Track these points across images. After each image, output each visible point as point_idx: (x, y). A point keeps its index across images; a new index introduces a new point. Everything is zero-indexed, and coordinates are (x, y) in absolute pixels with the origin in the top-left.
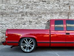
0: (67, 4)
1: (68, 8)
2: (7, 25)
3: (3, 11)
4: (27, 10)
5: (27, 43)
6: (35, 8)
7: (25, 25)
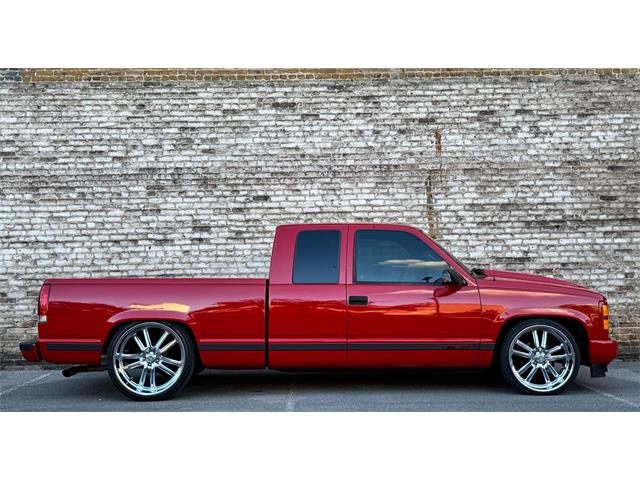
0: (421, 121)
1: (429, 142)
2: (59, 249)
3: (37, 166)
4: (180, 159)
5: (145, 353)
6: (229, 146)
7: (168, 248)
